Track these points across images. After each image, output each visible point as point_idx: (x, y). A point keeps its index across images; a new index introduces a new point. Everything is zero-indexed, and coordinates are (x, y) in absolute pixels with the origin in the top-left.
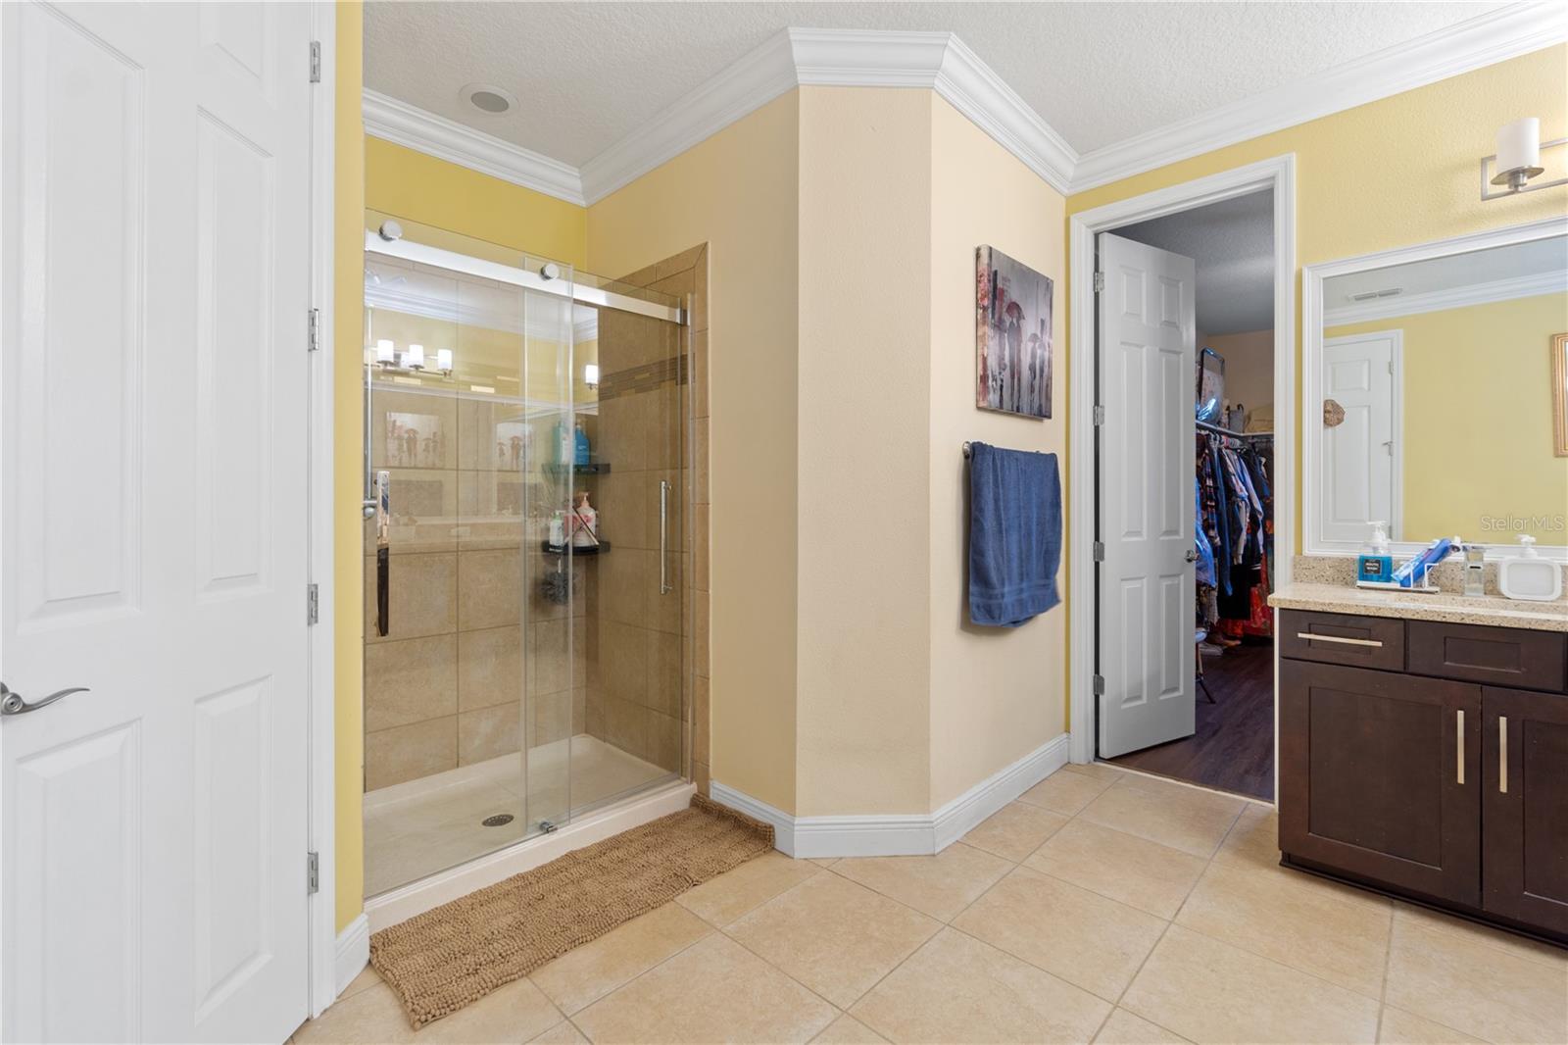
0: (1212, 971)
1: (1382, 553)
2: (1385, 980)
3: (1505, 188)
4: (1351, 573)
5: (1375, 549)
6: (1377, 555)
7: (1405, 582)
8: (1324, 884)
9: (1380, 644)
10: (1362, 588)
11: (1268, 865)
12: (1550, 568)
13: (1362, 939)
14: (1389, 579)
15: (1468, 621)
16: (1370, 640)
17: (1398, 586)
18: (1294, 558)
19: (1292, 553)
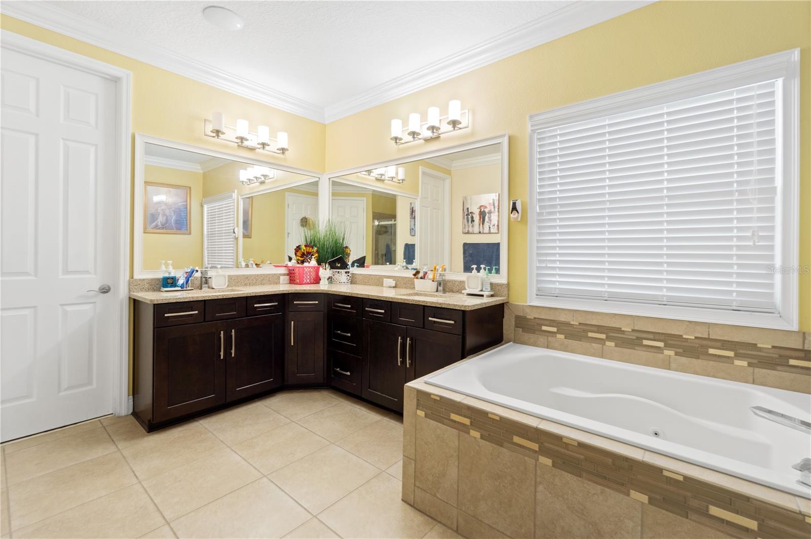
0: (180, 481)
1: (172, 275)
2: (222, 441)
3: (214, 135)
4: (156, 286)
5: (170, 273)
6: (171, 276)
7: (182, 286)
8: (171, 428)
9: (197, 312)
10: (166, 291)
11: (144, 436)
12: (225, 276)
13: (202, 436)
14: (176, 286)
15: (224, 297)
16: (192, 311)
17: (180, 289)
18: (129, 280)
19: (127, 277)
